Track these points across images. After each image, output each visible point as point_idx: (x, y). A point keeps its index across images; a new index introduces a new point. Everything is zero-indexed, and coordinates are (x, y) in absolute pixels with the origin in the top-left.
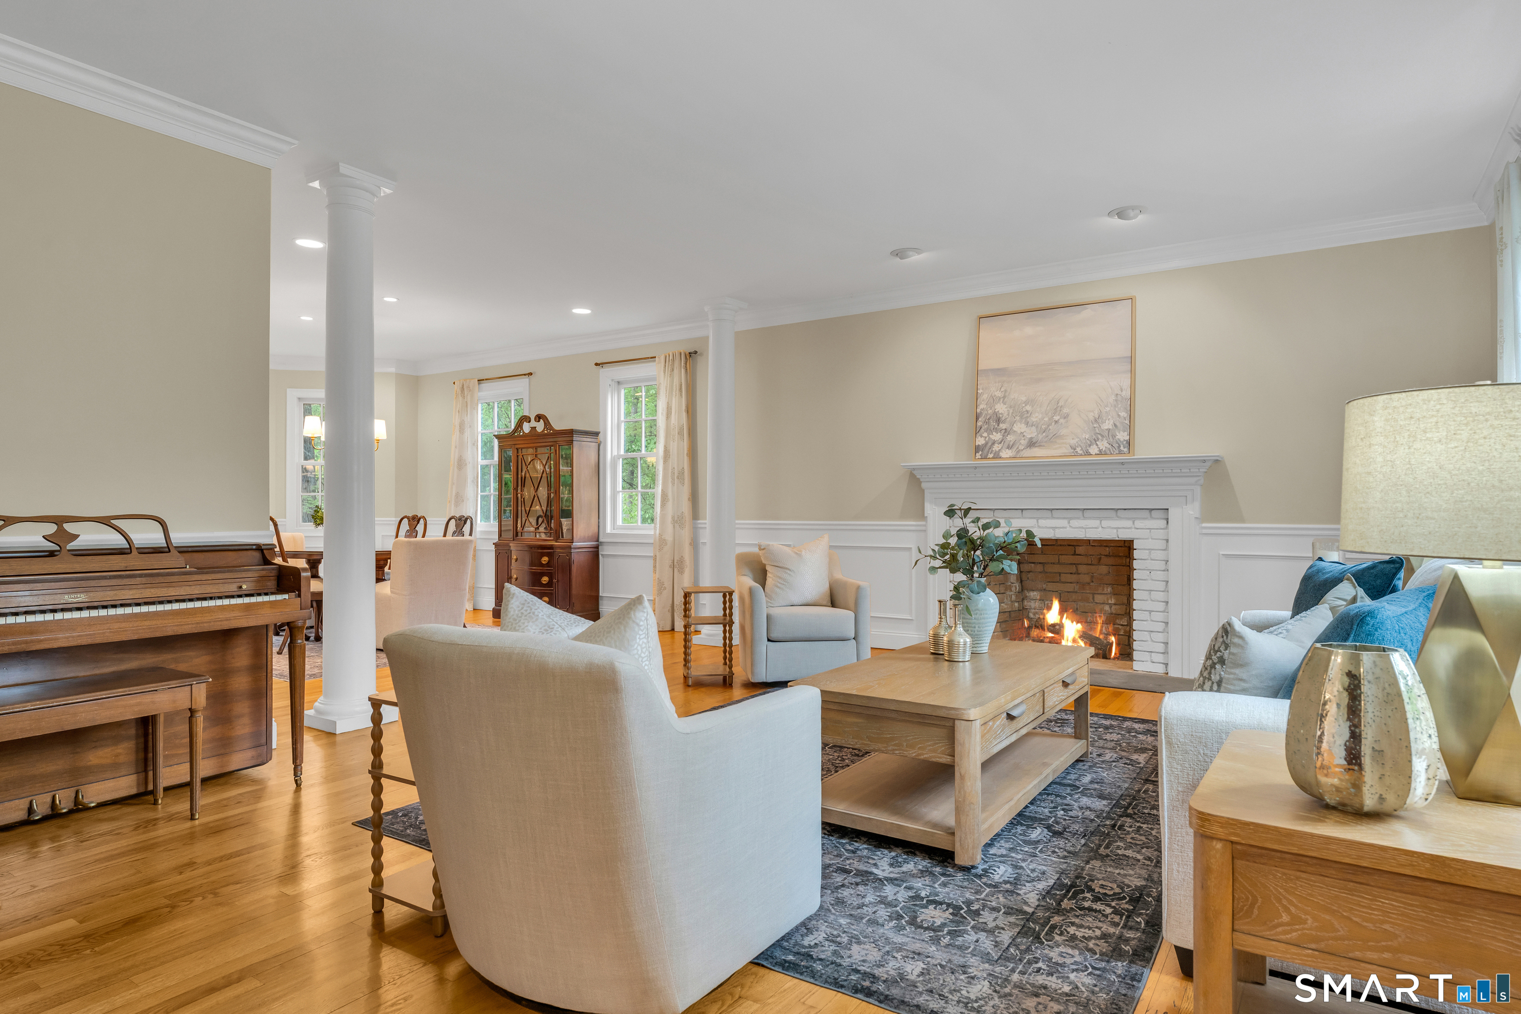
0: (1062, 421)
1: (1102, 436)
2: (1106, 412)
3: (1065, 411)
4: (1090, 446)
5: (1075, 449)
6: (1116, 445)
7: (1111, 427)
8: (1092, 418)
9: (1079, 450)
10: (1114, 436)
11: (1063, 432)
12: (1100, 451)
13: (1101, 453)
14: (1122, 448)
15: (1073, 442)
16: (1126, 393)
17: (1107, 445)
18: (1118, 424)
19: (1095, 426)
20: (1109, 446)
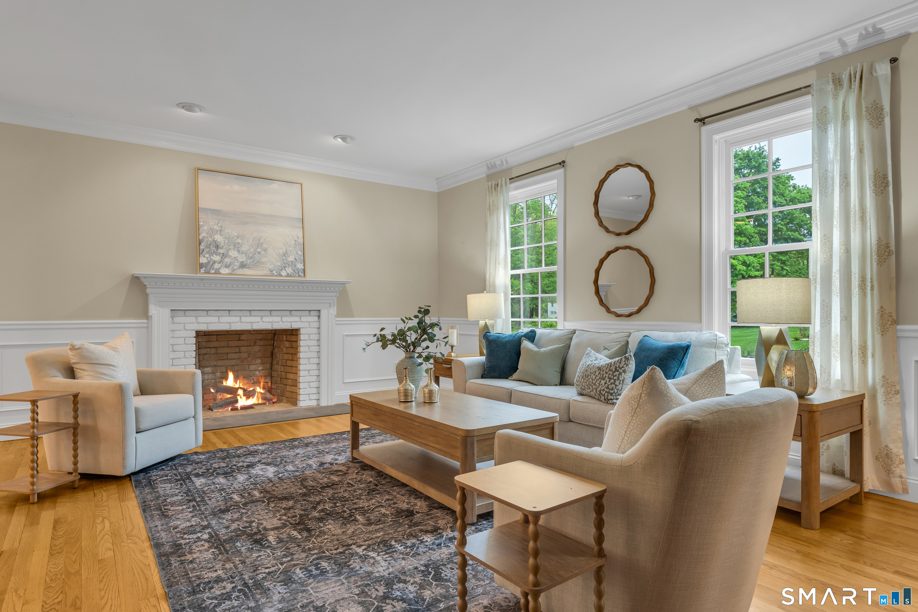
0: (262, 252)
1: (288, 265)
2: (290, 250)
3: (265, 246)
4: (281, 270)
5: (272, 272)
6: (297, 271)
7: (293, 260)
8: (281, 253)
9: (274, 272)
10: (295, 266)
11: (264, 260)
12: (288, 274)
13: (288, 275)
14: (300, 273)
15: (271, 267)
16: (301, 241)
17: (292, 271)
18: (297, 258)
19: (284, 258)
20: (293, 272)
